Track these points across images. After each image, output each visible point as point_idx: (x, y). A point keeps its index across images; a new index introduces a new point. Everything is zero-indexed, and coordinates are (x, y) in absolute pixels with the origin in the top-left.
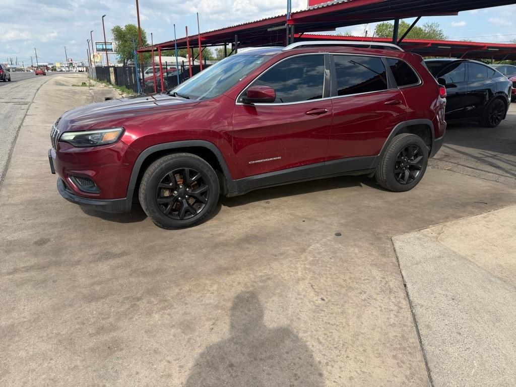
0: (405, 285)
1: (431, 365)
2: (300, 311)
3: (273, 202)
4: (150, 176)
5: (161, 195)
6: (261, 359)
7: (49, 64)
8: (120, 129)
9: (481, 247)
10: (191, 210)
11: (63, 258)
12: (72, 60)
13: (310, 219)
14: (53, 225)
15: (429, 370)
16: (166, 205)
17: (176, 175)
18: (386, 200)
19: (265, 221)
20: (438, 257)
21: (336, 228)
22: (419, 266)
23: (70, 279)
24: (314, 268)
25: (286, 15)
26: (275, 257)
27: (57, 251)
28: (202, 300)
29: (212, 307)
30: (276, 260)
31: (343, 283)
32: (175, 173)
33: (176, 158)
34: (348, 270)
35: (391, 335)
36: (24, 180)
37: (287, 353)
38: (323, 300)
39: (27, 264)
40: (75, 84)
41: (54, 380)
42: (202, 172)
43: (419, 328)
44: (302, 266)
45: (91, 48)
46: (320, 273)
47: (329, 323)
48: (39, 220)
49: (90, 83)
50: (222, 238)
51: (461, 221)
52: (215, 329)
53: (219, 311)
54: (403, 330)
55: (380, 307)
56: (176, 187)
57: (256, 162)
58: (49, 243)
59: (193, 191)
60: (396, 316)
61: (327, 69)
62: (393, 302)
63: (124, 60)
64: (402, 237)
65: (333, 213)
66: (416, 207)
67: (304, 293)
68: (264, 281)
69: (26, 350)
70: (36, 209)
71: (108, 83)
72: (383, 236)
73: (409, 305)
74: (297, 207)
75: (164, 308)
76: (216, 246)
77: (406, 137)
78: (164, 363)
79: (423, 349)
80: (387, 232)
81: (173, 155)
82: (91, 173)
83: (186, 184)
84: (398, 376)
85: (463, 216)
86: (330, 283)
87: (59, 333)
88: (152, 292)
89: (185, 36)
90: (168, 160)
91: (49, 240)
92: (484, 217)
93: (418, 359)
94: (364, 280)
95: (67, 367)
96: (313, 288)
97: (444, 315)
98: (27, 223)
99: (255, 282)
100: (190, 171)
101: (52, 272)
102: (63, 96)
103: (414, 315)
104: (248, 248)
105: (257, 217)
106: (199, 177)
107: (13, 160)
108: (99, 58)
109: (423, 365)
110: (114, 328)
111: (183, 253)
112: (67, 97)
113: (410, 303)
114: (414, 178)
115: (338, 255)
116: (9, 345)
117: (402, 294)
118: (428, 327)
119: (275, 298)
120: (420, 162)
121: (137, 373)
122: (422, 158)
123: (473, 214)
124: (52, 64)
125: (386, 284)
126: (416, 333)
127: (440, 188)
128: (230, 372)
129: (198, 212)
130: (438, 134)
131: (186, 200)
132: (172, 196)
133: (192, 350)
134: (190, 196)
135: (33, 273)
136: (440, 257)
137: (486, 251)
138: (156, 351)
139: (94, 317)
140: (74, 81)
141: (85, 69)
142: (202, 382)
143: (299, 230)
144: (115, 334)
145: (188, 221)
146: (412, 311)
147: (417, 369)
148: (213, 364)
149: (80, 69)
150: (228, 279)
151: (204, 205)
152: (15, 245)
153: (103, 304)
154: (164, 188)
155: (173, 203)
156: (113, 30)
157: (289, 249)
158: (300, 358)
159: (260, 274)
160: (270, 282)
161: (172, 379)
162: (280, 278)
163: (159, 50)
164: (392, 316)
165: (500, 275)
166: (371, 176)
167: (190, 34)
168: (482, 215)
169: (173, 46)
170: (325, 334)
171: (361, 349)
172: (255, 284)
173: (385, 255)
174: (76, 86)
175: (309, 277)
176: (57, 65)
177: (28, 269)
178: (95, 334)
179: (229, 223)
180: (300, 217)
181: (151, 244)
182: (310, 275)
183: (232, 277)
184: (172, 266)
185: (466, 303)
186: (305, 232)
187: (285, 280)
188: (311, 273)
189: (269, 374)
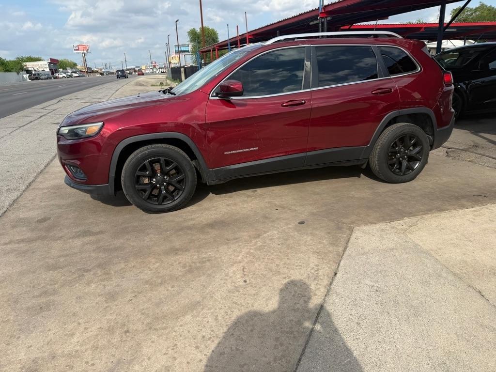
0: (336, 274)
1: (308, 350)
2: (217, 291)
3: (260, 191)
5: (141, 182)
6: (155, 329)
7: (137, 67)
8: (100, 124)
9: (452, 242)
10: (171, 195)
11: (51, 234)
13: (283, 208)
14: (59, 206)
16: (145, 191)
17: (153, 164)
18: (376, 191)
19: (241, 208)
20: (391, 249)
21: (303, 217)
22: (364, 258)
23: (46, 251)
24: (257, 252)
25: (318, 9)
26: (227, 241)
27: (49, 229)
28: (138, 276)
29: (143, 282)
30: (227, 243)
31: (274, 268)
32: (151, 162)
33: (151, 148)
34: (287, 256)
35: (287, 320)
37: (181, 326)
38: (245, 281)
39: (22, 237)
40: (154, 84)
42: (177, 162)
43: (321, 315)
44: (247, 250)
46: (259, 257)
47: (236, 303)
48: (52, 202)
49: (167, 83)
50: (191, 223)
51: (443, 214)
52: (133, 301)
53: (147, 286)
56: (154, 175)
57: (232, 152)
58: (48, 221)
59: (170, 179)
61: (307, 61)
63: (198, 61)
64: (366, 228)
65: (311, 202)
66: (402, 199)
67: (231, 275)
68: (204, 262)
70: (55, 193)
72: (345, 226)
73: (325, 293)
74: (280, 196)
75: (102, 280)
76: (182, 229)
77: (401, 126)
78: (75, 324)
80: (353, 223)
81: (149, 146)
82: (77, 162)
83: (163, 173)
85: (450, 210)
86: (262, 267)
87: (12, 293)
88: (100, 266)
89: (235, 35)
90: (144, 150)
91: (49, 219)
93: (299, 343)
94: (297, 266)
96: (243, 271)
97: (356, 305)
98: (42, 204)
100: (165, 160)
101: (37, 244)
104: (208, 232)
105: (235, 205)
106: (176, 165)
108: (177, 59)
110: (55, 292)
111: (148, 235)
113: (328, 291)
114: (413, 170)
115: (288, 242)
117: (326, 282)
119: (203, 278)
120: (418, 153)
121: (50, 330)
122: (422, 149)
123: (463, 207)
124: (139, 67)
125: (316, 271)
127: (445, 179)
129: (175, 199)
131: (165, 188)
132: (150, 183)
135: (21, 245)
136: (393, 249)
137: (456, 246)
138: (74, 315)
139: (45, 283)
140: (153, 81)
143: (266, 218)
144: (52, 298)
145: (166, 206)
146: (324, 299)
147: (291, 353)
148: (113, 329)
149: (163, 70)
150: (172, 259)
151: (181, 192)
152: (22, 222)
153: (59, 273)
154: (144, 176)
155: (150, 190)
156: (189, 32)
157: (244, 235)
158: (189, 332)
159: (204, 256)
160: (208, 263)
161: (73, 338)
162: (219, 260)
163: (216, 50)
165: (458, 271)
167: (240, 33)
168: (474, 209)
170: (226, 312)
171: (249, 329)
172: (193, 264)
173: (334, 244)
174: (154, 86)
175: (246, 261)
176: (143, 67)
177: (19, 242)
178: (37, 297)
179: (206, 209)
180: (276, 205)
181: (127, 225)
182: (248, 259)
183: (177, 257)
184: (132, 245)
185: (388, 295)
186: (271, 220)
187: (223, 262)
188: (251, 257)
189: (153, 342)
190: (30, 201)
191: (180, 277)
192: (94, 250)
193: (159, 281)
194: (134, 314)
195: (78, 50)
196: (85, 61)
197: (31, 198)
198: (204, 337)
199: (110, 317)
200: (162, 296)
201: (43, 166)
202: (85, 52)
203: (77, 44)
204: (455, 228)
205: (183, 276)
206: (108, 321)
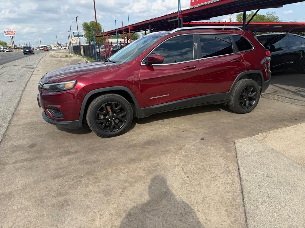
0: (239, 169)
1: (248, 215)
2: (174, 184)
3: (166, 121)
4: (92, 107)
5: (99, 118)
6: (147, 211)
7: (48, 45)
9: (290, 146)
10: (117, 126)
11: (43, 155)
12: (60, 43)
13: (187, 131)
14: (39, 136)
15: (246, 218)
16: (102, 123)
17: (107, 107)
18: (234, 118)
19: (160, 132)
21: (201, 136)
22: (249, 157)
23: (46, 166)
24: (186, 159)
25: (178, 12)
26: (163, 153)
27: (40, 151)
28: (118, 178)
29: (123, 182)
30: (164, 154)
31: (202, 168)
32: (106, 105)
33: (107, 96)
34: (205, 160)
35: (226, 198)
36: (27, 112)
37: (163, 208)
38: (188, 177)
39: (23, 158)
40: (61, 56)
41: (30, 222)
42: (122, 104)
43: (244, 194)
44: (179, 158)
45: (70, 36)
46: (188, 162)
47: (190, 191)
48: (32, 134)
49: (70, 55)
50: (134, 142)
51: (279, 130)
52: (123, 194)
53: (127, 184)
54: (234, 195)
55: (222, 181)
56: (107, 113)
57: (154, 98)
58: (37, 146)
59: (117, 115)
60: (231, 187)
61: (195, 43)
62: (230, 178)
64: (241, 140)
65: (201, 127)
66: (252, 123)
67: (177, 174)
68: (155, 167)
69: (17, 205)
70: (31, 127)
71: (80, 55)
72: (229, 140)
73: (239, 180)
74: (180, 124)
75: (96, 182)
76: (130, 147)
77: (246, 81)
78: (92, 213)
79: (244, 206)
80: (232, 138)
81: (105, 95)
82: (59, 106)
83: (113, 112)
84: (227, 221)
85: (281, 127)
86: (194, 167)
87: (36, 196)
88: (88, 173)
89: (121, 27)
90: (103, 98)
91: (36, 144)
92: (294, 128)
93: (241, 212)
95: (38, 215)
96: (183, 171)
97: (260, 186)
98: (26, 135)
99: (150, 167)
100: (115, 103)
101: (36, 162)
102: (54, 63)
103: (242, 186)
104: (148, 148)
105: (156, 130)
106: (121, 107)
107: (22, 100)
108: (75, 41)
109: (243, 215)
110: (66, 193)
111: (110, 151)
112: (56, 64)
113: (240, 179)
114: (252, 105)
115: (201, 151)
116: (8, 203)
117: (236, 174)
118: (249, 193)
120: (255, 95)
121: (76, 218)
122: (256, 93)
123: (287, 126)
124: (49, 45)
125: (227, 168)
126: (241, 196)
127: (268, 111)
128: (128, 219)
129: (121, 128)
130: (266, 79)
131: (114, 121)
132: (105, 118)
133: (108, 206)
134: (116, 118)
135: (26, 163)
136: (262, 152)
137: (293, 148)
138: (88, 207)
139: (56, 188)
140: (61, 54)
141: (68, 47)
142: (112, 224)
143: (179, 137)
144: (67, 197)
145: (115, 133)
146: (241, 184)
147: (239, 218)
148: (119, 214)
149: (65, 48)
150: (134, 166)
151: (124, 123)
152: (18, 148)
153: (62, 180)
154: (101, 114)
155: (106, 123)
156: (83, 25)
157: (172, 148)
158: (170, 211)
159: (153, 163)
160: (158, 167)
161: (95, 222)
162: (164, 164)
163: (107, 35)
164: (228, 186)
165: (300, 162)
166: (225, 105)
167: (124, 26)
168: (293, 127)
169: (115, 32)
170: (187, 197)
171: (207, 206)
172: (149, 168)
173: (229, 151)
174: (62, 57)
175: (182, 164)
176: (52, 46)
177: (23, 161)
178: (55, 197)
179: (139, 133)
180: (181, 129)
181: (93, 146)
182: (183, 163)
183: (137, 164)
184: (103, 158)
185: (275, 179)
186: (183, 138)
187: (168, 166)
188: (183, 162)
189: (151, 220)
190: (16, 133)
191: (146, 177)
192: (79, 164)
193: (133, 180)
194: (129, 203)
195: (8, 34)
196: (13, 41)
197: (15, 132)
198: (181, 213)
199: (114, 206)
200: (140, 190)
201: (13, 110)
202: (13, 35)
203: (6, 30)
204: (288, 138)
205: (147, 176)
206: (114, 209)
